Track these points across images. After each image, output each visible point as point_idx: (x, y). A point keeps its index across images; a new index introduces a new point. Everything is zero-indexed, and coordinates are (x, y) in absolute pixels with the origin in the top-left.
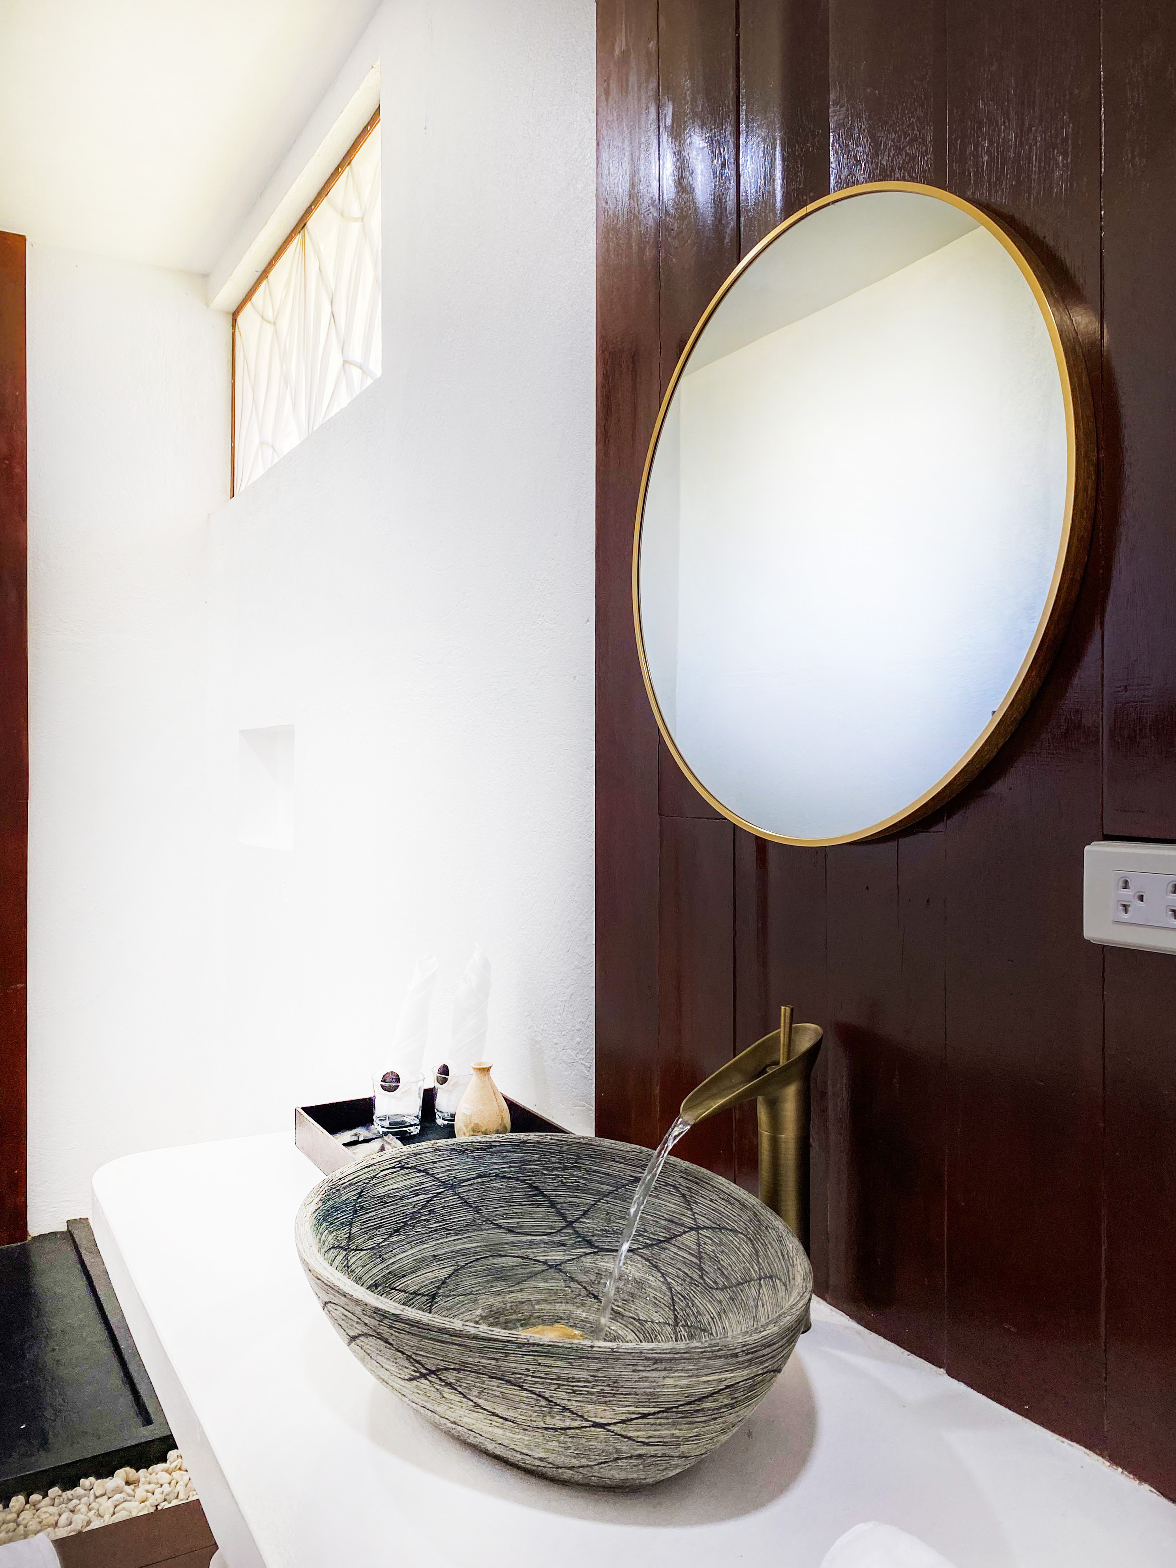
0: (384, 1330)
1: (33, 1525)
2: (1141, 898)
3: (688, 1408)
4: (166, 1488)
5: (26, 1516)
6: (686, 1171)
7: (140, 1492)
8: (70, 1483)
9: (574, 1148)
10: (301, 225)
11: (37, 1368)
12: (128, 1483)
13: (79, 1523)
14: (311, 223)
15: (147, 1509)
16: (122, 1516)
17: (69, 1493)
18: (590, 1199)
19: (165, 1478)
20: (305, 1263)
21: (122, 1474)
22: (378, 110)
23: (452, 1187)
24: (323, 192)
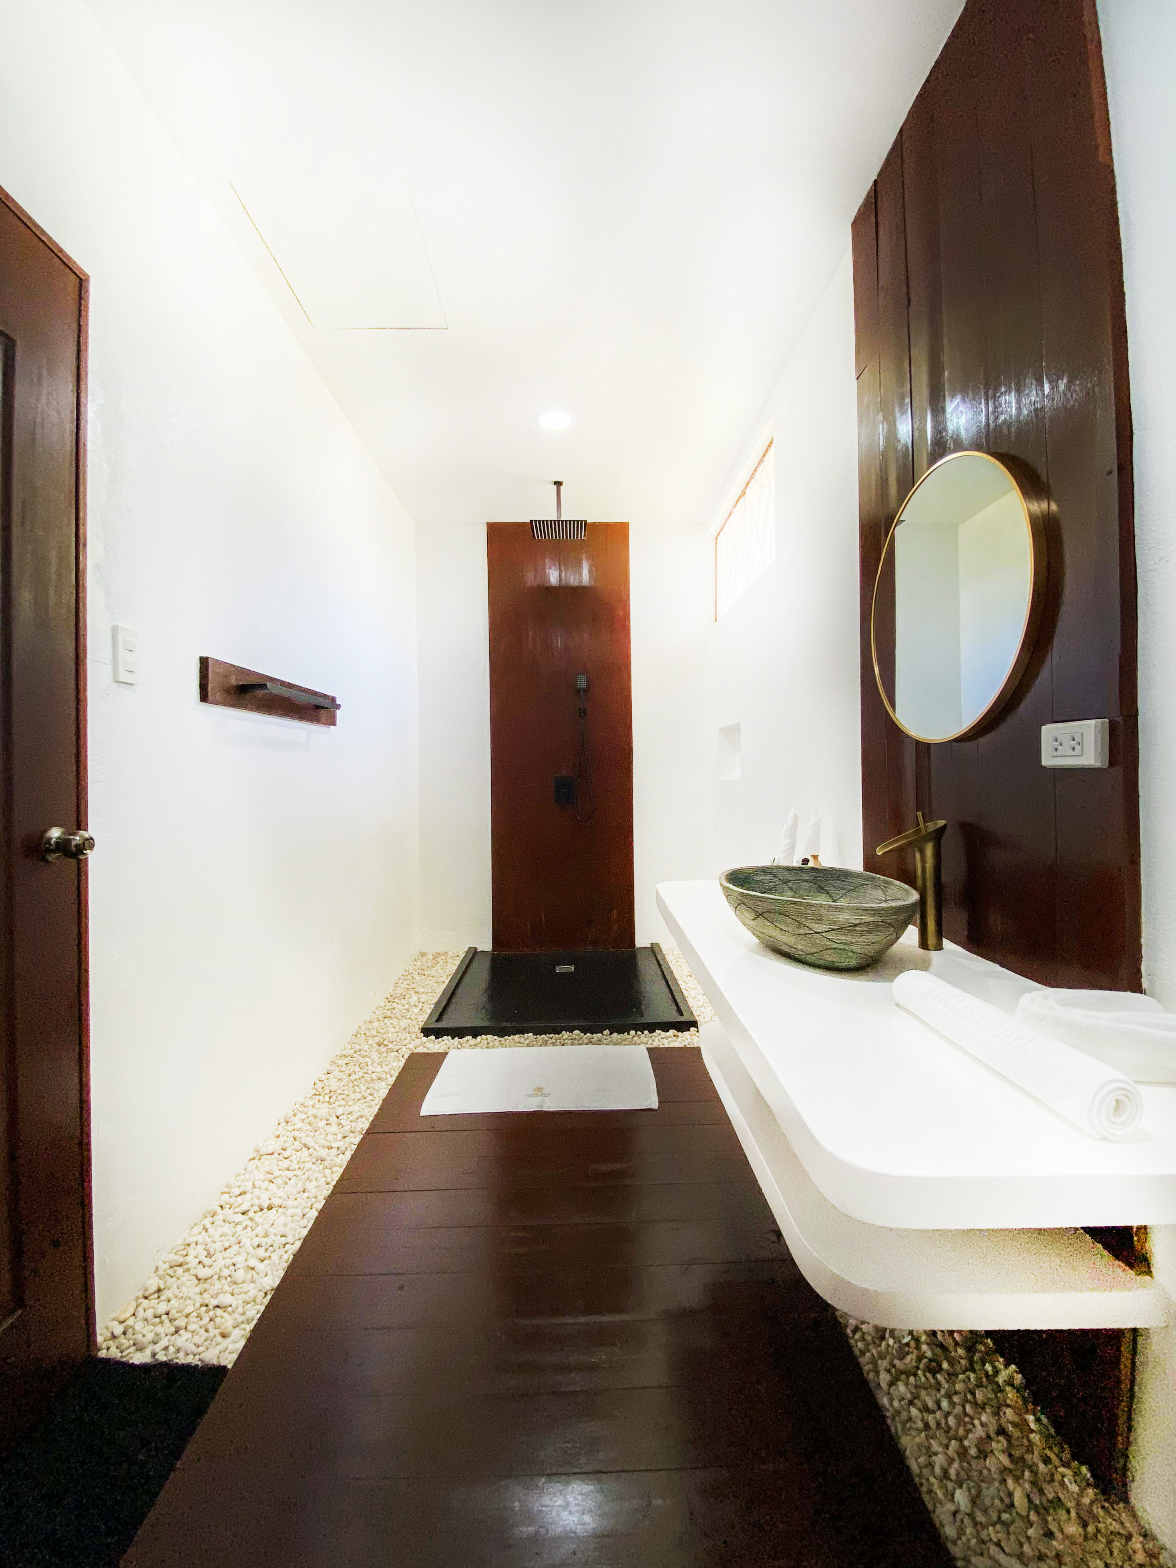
0: (745, 900)
1: (638, 1042)
2: (1061, 745)
3: (849, 928)
4: (690, 1040)
5: (636, 1038)
6: (884, 880)
7: (679, 1039)
8: (652, 1031)
9: (838, 873)
10: (744, 493)
11: (638, 992)
12: (674, 1036)
13: (656, 1044)
14: (747, 491)
15: (681, 1045)
16: (671, 1046)
17: (652, 1034)
18: (844, 892)
19: (689, 1037)
20: (721, 884)
21: (672, 1032)
22: (772, 440)
23: (785, 883)
24: (752, 477)
